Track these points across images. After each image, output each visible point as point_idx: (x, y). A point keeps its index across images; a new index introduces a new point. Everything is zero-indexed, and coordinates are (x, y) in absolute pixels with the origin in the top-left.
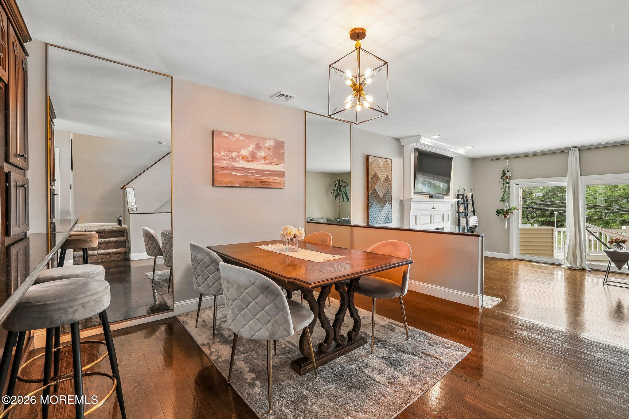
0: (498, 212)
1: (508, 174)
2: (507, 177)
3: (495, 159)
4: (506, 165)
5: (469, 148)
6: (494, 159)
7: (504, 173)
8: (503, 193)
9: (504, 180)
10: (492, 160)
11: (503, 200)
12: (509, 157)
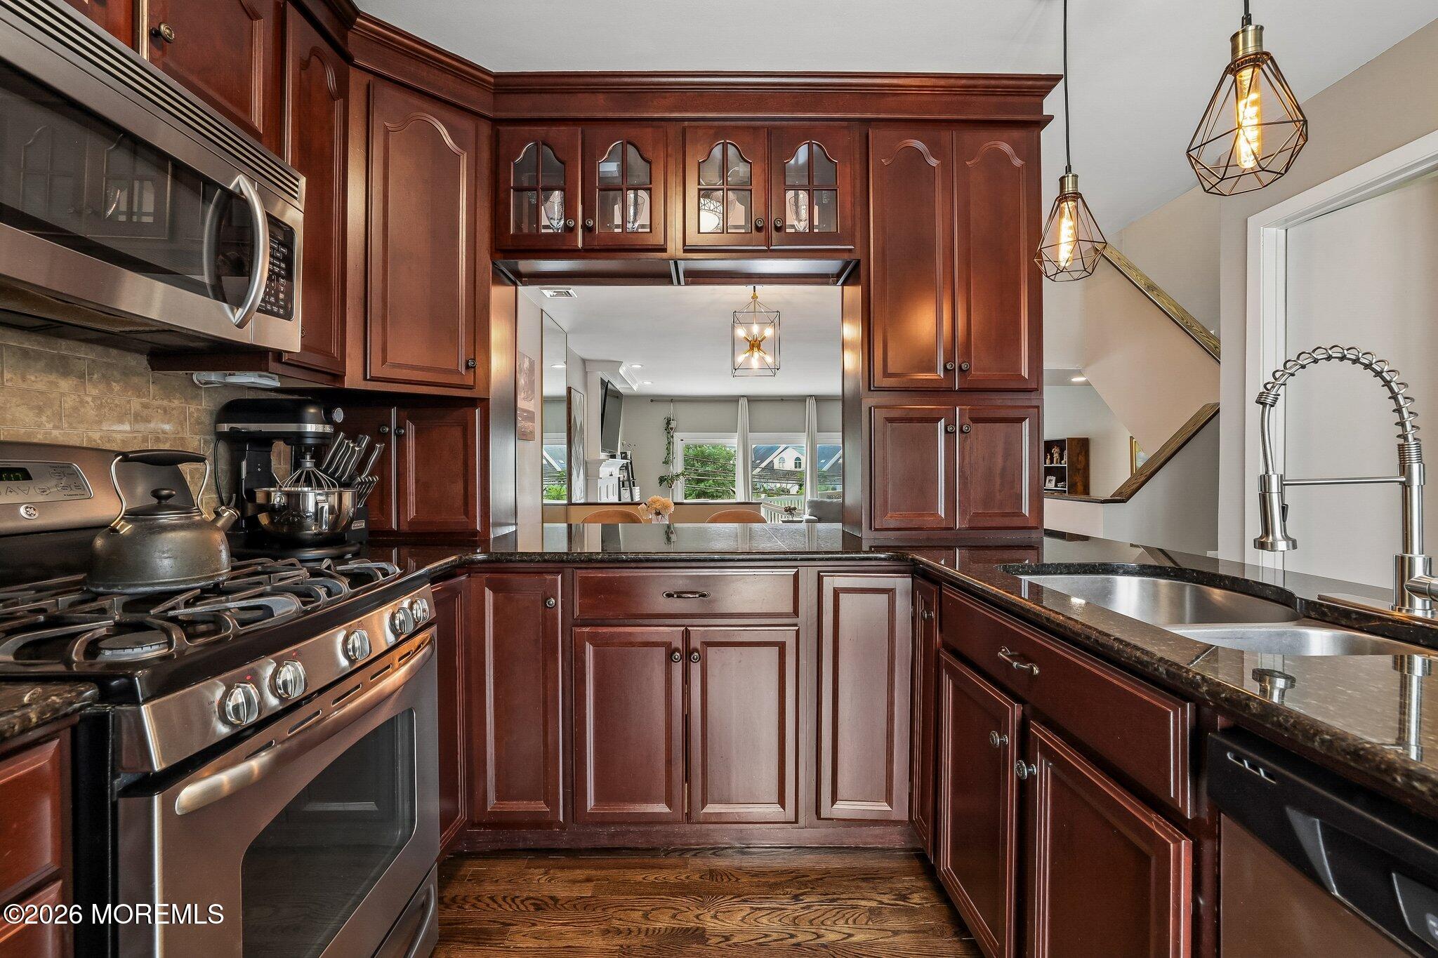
0: (662, 480)
1: (673, 424)
2: (672, 429)
3: (656, 401)
4: (670, 410)
5: (647, 383)
6: (655, 399)
7: (668, 423)
8: (666, 452)
9: (668, 433)
10: (652, 401)
11: (666, 462)
12: (672, 399)
